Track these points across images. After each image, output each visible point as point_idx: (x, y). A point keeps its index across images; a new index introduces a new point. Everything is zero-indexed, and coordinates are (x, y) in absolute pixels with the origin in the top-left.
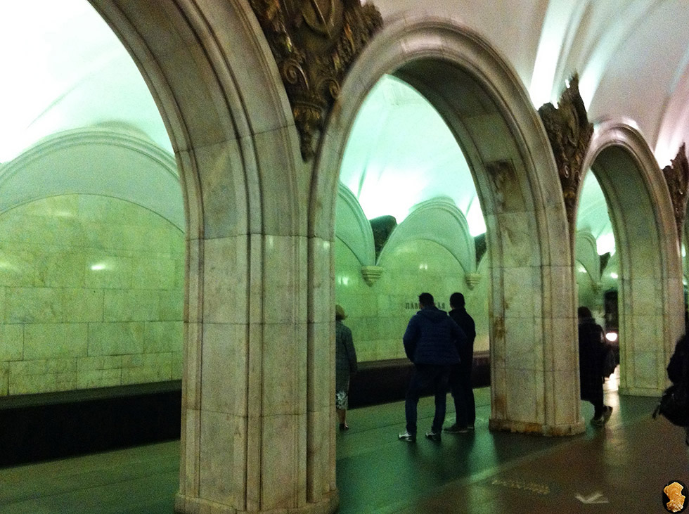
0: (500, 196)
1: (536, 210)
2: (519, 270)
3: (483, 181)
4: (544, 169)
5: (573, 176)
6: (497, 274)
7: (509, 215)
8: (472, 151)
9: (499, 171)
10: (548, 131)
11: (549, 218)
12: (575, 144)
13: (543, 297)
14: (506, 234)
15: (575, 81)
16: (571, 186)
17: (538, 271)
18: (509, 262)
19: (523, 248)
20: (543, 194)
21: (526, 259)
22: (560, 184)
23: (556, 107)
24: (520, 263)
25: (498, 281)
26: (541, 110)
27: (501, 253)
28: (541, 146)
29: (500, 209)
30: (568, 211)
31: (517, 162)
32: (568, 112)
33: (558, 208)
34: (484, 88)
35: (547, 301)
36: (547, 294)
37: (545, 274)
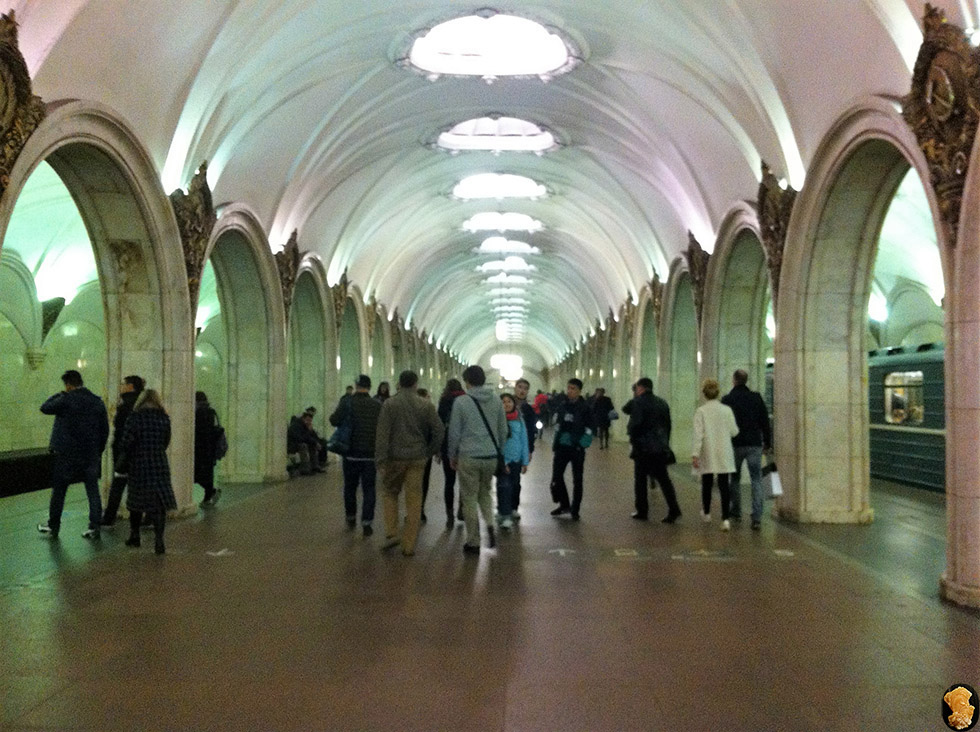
0: (123, 276)
1: (161, 293)
2: (141, 353)
3: (106, 258)
4: (171, 253)
5: (197, 261)
6: (114, 356)
7: (132, 297)
8: (97, 228)
9: (125, 251)
10: (178, 217)
11: (173, 303)
12: (200, 230)
13: (163, 382)
14: (126, 316)
15: (204, 168)
16: (194, 270)
17: (161, 355)
18: (128, 345)
19: (145, 331)
20: (169, 279)
21: (147, 342)
22: (185, 270)
23: (186, 193)
24: (140, 347)
25: (116, 364)
26: (172, 197)
27: (120, 335)
28: (169, 231)
29: (122, 290)
30: (191, 296)
31: (145, 245)
32: (196, 199)
33: (182, 294)
34: (119, 168)
35: (167, 385)
36: (167, 379)
37: (167, 359)
